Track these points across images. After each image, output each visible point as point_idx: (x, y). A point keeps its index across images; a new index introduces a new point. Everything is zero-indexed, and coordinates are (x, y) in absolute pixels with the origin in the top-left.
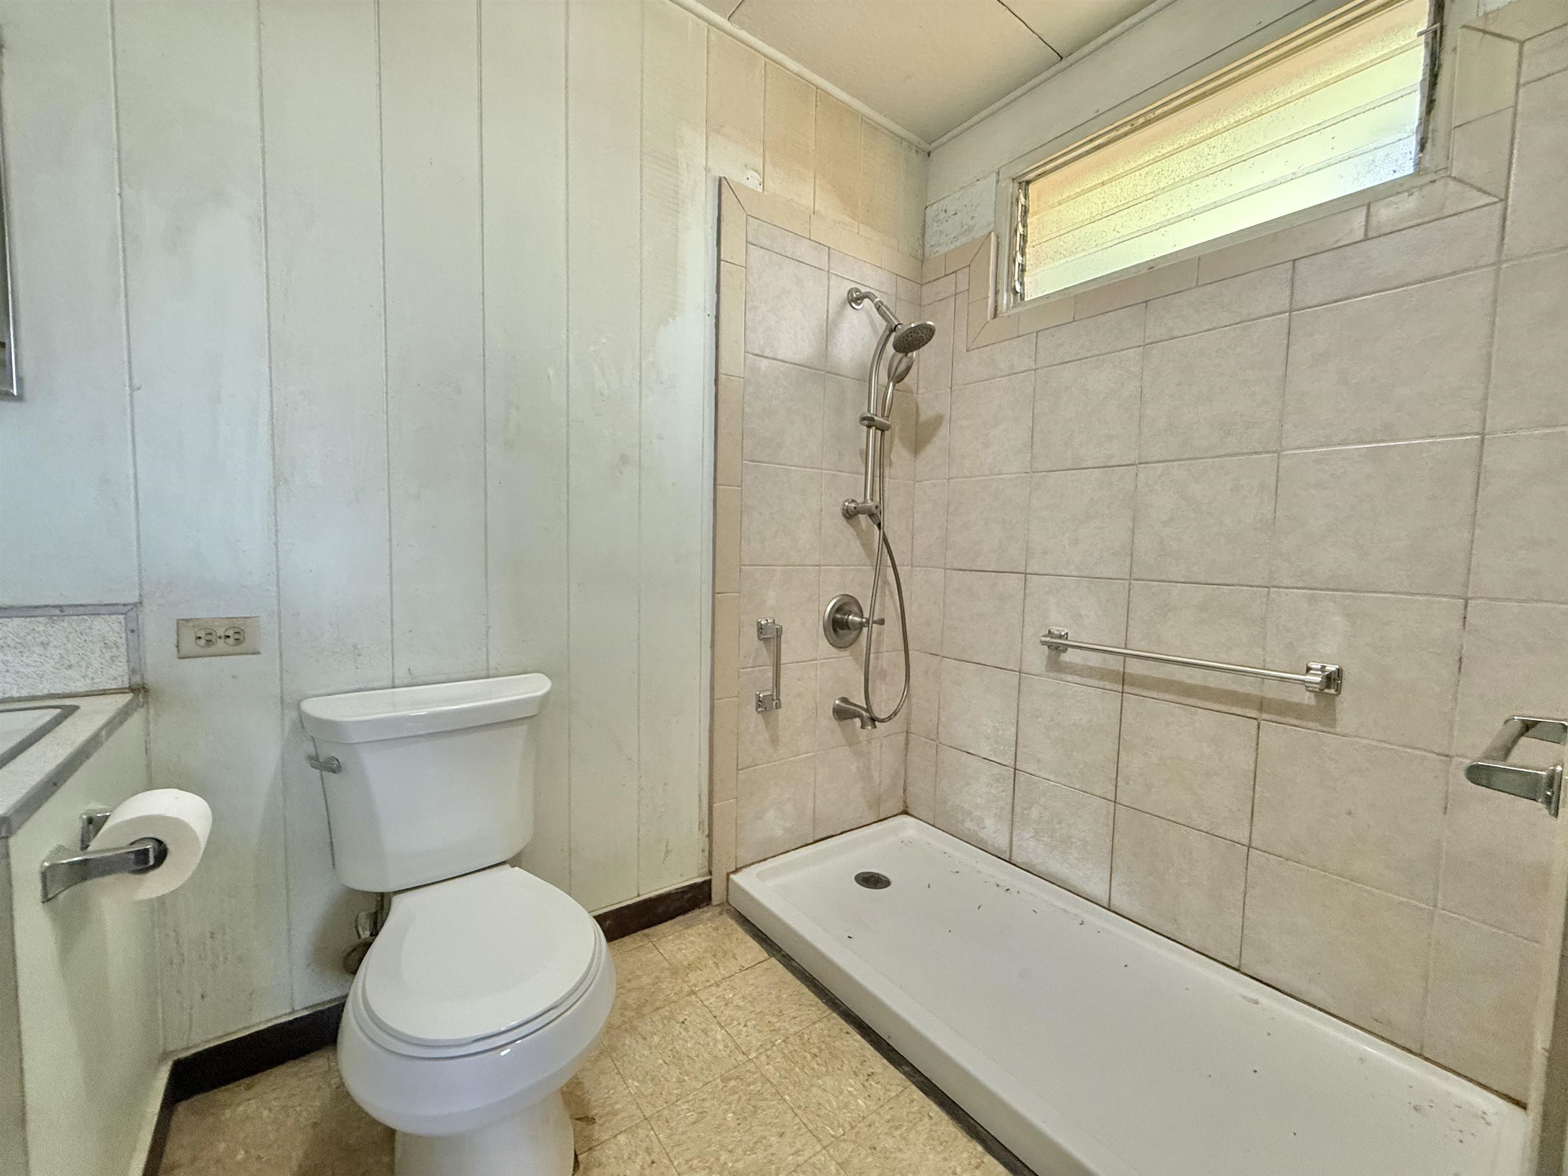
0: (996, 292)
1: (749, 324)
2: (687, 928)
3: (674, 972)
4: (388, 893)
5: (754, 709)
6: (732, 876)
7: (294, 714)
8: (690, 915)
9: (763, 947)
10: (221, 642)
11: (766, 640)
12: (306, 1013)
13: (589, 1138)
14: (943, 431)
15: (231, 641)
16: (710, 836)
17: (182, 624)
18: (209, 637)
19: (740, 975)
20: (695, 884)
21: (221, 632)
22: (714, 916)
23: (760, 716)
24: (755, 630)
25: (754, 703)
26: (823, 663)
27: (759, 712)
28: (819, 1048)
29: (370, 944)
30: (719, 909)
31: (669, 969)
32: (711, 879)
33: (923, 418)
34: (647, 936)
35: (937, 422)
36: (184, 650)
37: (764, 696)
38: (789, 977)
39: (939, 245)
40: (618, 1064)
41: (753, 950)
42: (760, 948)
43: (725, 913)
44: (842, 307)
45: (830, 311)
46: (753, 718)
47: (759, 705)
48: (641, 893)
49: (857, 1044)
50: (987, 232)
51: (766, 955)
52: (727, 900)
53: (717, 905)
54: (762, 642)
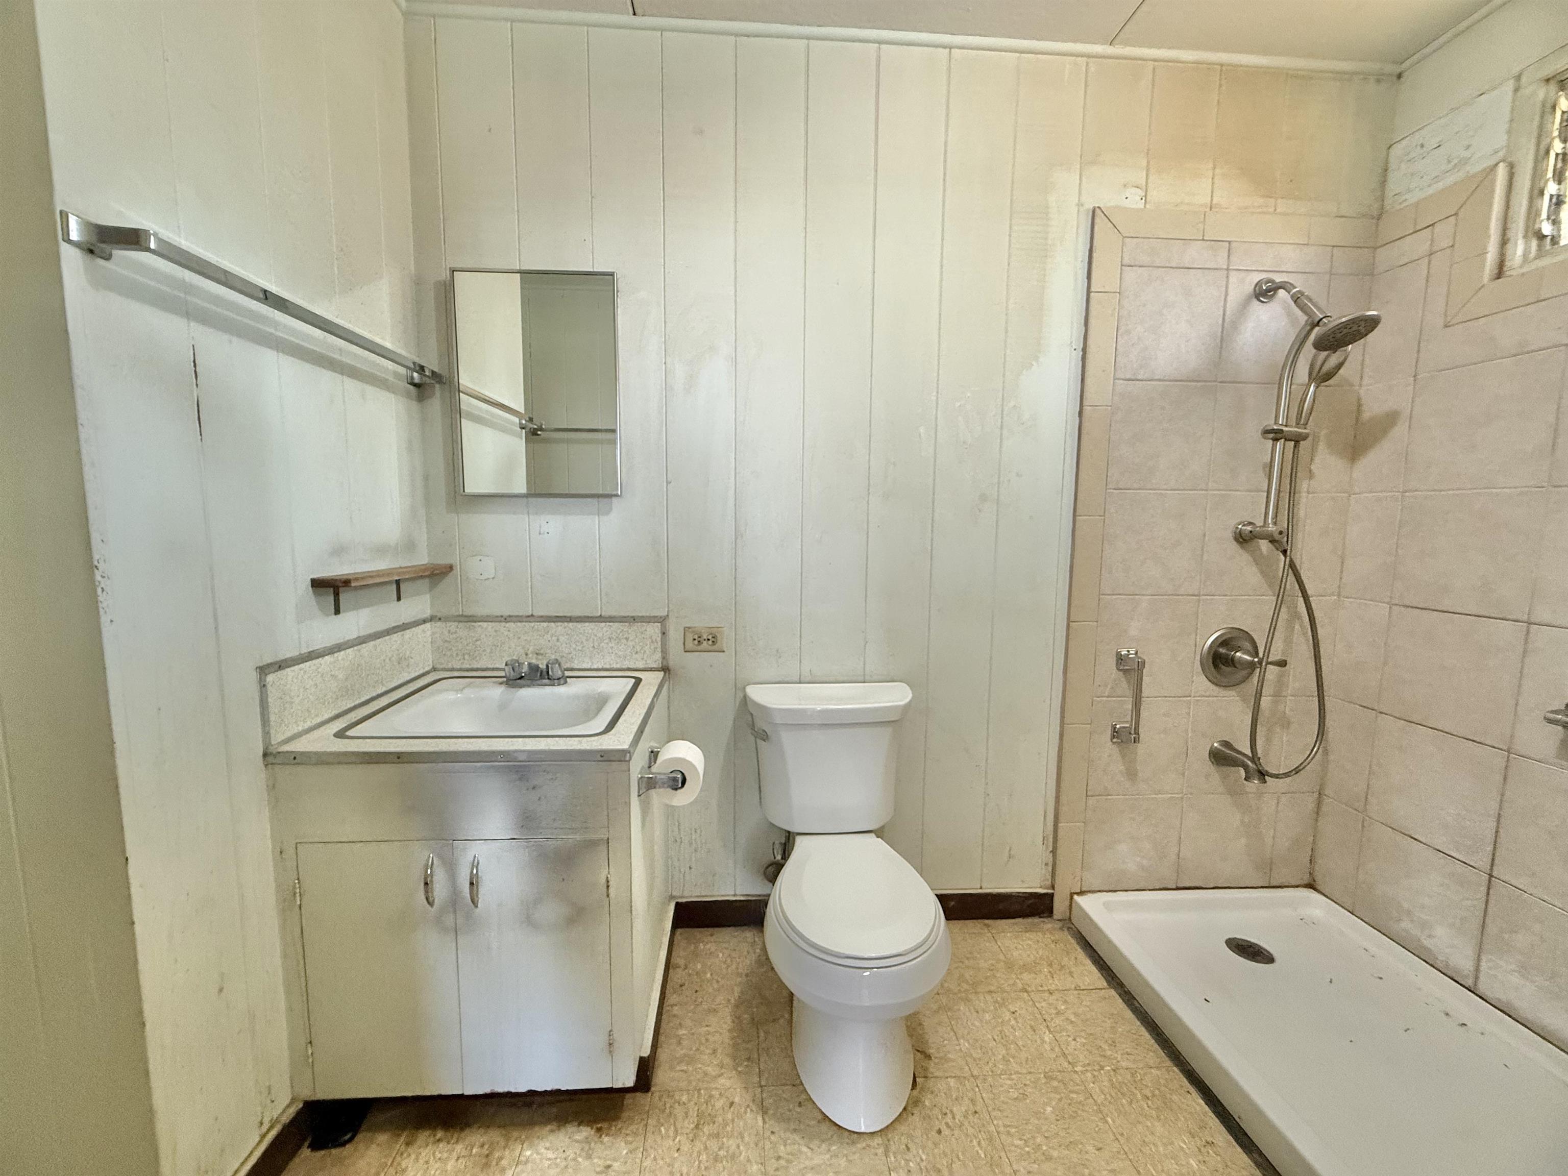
0: (1504, 242)
1: (1120, 349)
2: (1026, 932)
3: (1010, 966)
4: (793, 833)
5: (1109, 739)
6: (1075, 897)
7: (742, 695)
8: (1030, 920)
9: (1102, 975)
10: (705, 643)
11: (1125, 671)
12: (742, 898)
13: (926, 1069)
14: (1399, 431)
15: (710, 642)
16: (1054, 852)
17: (686, 629)
18: (699, 639)
19: (1076, 992)
20: (1035, 893)
21: (705, 637)
22: (1054, 929)
23: (1114, 746)
24: (1113, 661)
25: (1109, 732)
26: (1198, 701)
27: (1114, 743)
28: (1152, 1092)
29: (783, 866)
30: (1060, 924)
31: (1004, 961)
32: (1053, 894)
33: (1366, 415)
34: (988, 926)
35: (1391, 419)
36: (687, 648)
37: (1120, 728)
38: (1129, 1014)
39: (1409, 191)
40: (953, 1023)
41: (1091, 975)
42: (1100, 975)
43: (1066, 929)
44: (1244, 306)
45: (1228, 313)
46: (1107, 749)
47: (1114, 736)
48: (984, 887)
49: (1198, 1108)
50: (1491, 162)
51: (1105, 984)
52: (1070, 919)
53: (1059, 920)
54: (1121, 673)
